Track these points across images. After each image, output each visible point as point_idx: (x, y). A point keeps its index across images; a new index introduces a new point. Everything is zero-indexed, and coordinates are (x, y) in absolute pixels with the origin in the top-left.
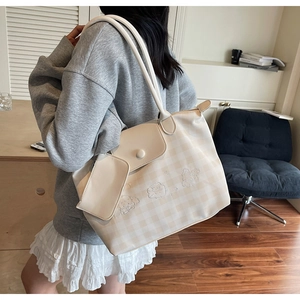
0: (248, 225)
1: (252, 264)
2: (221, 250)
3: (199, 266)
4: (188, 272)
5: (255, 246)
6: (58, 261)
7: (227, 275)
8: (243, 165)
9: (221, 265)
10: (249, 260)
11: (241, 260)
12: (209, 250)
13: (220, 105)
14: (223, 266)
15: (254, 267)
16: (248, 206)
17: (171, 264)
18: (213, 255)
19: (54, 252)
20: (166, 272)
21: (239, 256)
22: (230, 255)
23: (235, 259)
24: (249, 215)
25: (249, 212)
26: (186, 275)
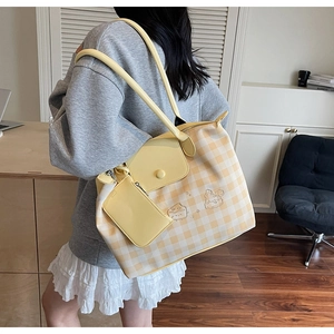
0: (319, 266)
1: (323, 309)
2: (287, 292)
3: (261, 308)
4: (249, 313)
5: (327, 289)
6: (72, 278)
7: (294, 320)
8: (312, 197)
9: (287, 308)
10: (320, 305)
11: (310, 305)
12: (273, 291)
13: (286, 131)
14: (289, 310)
15: (326, 313)
16: (319, 246)
17: (229, 304)
18: (277, 297)
19: (69, 268)
20: (223, 313)
21: (307, 300)
22: (297, 298)
23: (303, 303)
24: (321, 255)
25: (321, 252)
26: (246, 317)
